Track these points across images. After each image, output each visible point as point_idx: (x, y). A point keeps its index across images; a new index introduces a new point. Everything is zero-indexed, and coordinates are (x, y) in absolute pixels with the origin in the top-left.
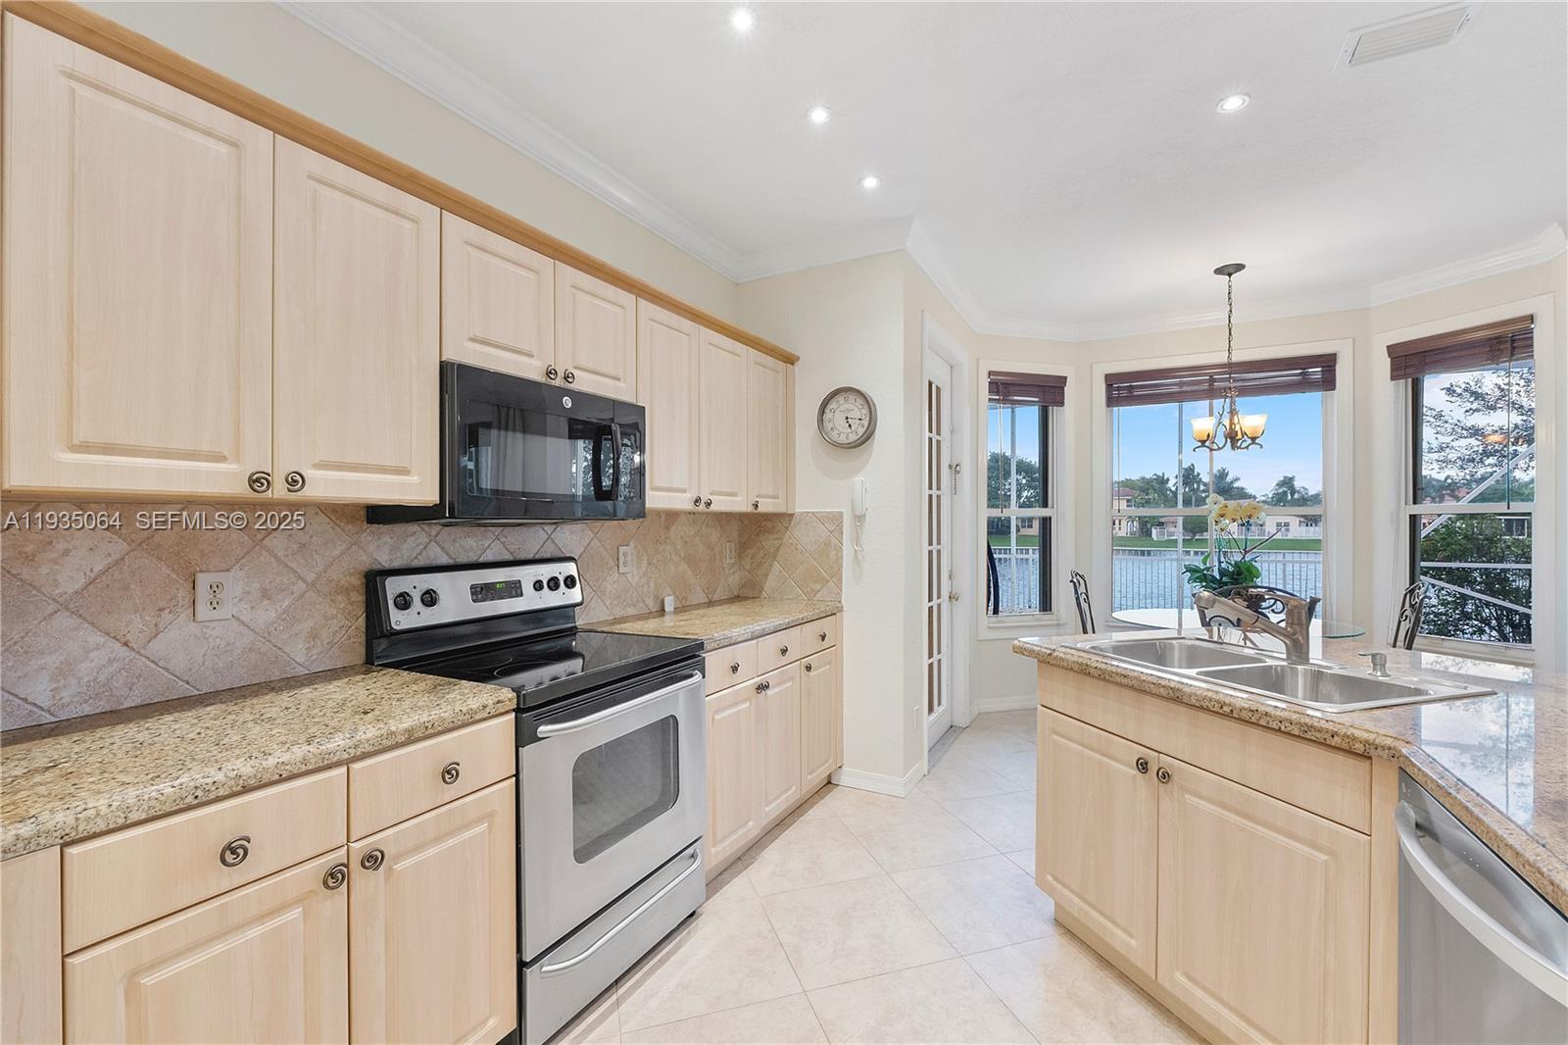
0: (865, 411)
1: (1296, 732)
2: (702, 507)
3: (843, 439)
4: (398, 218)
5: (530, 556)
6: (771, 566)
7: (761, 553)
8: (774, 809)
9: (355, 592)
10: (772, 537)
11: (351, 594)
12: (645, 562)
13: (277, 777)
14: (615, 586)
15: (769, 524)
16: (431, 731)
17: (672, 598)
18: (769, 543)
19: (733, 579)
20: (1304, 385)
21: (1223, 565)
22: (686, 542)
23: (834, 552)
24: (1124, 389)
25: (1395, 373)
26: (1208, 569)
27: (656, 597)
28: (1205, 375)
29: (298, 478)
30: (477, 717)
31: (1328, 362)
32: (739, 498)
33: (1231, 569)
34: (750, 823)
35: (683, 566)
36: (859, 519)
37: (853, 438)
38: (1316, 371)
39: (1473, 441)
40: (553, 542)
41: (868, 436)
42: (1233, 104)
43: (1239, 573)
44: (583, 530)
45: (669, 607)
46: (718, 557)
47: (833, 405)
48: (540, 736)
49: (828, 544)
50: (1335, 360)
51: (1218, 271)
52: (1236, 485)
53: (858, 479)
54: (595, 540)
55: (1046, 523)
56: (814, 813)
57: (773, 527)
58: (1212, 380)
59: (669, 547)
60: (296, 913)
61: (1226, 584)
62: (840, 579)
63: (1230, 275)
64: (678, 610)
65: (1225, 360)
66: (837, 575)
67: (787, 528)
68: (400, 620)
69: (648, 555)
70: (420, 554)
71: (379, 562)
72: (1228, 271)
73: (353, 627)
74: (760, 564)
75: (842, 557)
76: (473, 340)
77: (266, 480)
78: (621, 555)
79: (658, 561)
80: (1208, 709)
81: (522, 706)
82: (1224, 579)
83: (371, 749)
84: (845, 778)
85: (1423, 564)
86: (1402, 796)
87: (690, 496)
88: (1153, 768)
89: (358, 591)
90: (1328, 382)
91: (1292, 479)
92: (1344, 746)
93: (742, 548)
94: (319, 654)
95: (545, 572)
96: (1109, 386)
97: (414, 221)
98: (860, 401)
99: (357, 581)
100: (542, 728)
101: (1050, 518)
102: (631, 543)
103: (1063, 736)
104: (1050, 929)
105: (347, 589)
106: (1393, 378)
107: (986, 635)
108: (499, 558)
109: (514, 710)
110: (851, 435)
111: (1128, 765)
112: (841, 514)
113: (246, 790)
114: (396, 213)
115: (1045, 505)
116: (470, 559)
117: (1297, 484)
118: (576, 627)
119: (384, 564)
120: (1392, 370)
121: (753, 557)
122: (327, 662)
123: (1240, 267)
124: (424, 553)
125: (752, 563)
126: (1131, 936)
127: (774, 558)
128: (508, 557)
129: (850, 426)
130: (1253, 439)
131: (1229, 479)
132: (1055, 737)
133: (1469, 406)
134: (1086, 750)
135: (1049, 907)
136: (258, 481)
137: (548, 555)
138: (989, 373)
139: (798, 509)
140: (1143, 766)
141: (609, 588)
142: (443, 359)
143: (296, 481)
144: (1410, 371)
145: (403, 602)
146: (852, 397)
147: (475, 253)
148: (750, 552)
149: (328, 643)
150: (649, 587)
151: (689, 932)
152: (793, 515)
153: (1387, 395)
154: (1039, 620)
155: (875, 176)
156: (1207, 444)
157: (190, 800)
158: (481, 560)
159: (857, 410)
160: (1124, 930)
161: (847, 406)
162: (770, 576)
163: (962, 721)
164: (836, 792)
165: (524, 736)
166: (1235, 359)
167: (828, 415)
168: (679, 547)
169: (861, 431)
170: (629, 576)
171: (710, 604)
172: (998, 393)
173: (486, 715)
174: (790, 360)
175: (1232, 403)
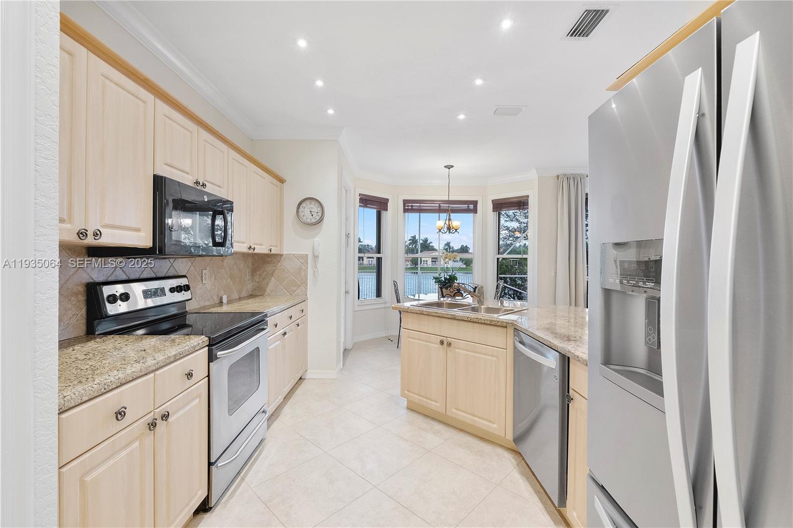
0: (319, 209)
1: (489, 323)
2: (251, 251)
3: (308, 221)
4: (138, 100)
5: (163, 275)
6: (270, 280)
7: (265, 273)
8: (286, 390)
9: (80, 295)
10: (271, 265)
11: (79, 296)
12: (213, 278)
13: (132, 378)
14: (201, 290)
15: (269, 259)
16: (182, 356)
17: (226, 296)
18: (269, 268)
19: (249, 287)
20: (468, 211)
21: (445, 276)
22: (230, 268)
23: (304, 272)
24: (410, 207)
25: (494, 210)
26: (441, 278)
27: (218, 296)
28: (438, 204)
29: (98, 233)
30: (196, 349)
31: (475, 203)
32: (263, 247)
33: (448, 277)
34: (280, 397)
35: (229, 280)
36: (316, 257)
37: (314, 221)
38: (471, 206)
39: (506, 232)
40: (174, 267)
41: (321, 220)
42: (462, 117)
43: (451, 279)
44: (187, 262)
45: (225, 300)
46: (243, 275)
47: (304, 205)
48: (218, 357)
49: (300, 269)
50: (477, 203)
51: (445, 167)
52: (431, 245)
53: (316, 239)
54: (192, 267)
55: (379, 260)
56: (299, 391)
57: (272, 260)
58: (440, 206)
59: (223, 271)
60: (136, 444)
61: (447, 283)
62: (307, 285)
63: (449, 169)
64: (229, 302)
65: (447, 199)
66: (304, 283)
67: (279, 262)
68: (112, 309)
69: (215, 274)
70: (112, 274)
71: (92, 278)
72: (449, 167)
73: (80, 315)
74: (264, 279)
75: (307, 275)
76: (166, 164)
77: (85, 233)
78: (203, 274)
79: (219, 277)
80: (464, 320)
81: (211, 343)
82: (447, 281)
83: (163, 364)
84: (308, 376)
85: (500, 276)
86: (515, 335)
87: (247, 245)
88: (445, 343)
89: (82, 294)
90: (475, 211)
91: (449, 243)
92: (501, 325)
93: (254, 271)
94: (62, 331)
95: (174, 283)
96: (404, 204)
97: (144, 102)
98: (317, 204)
99: (81, 289)
100: (219, 353)
101: (381, 258)
102: (208, 268)
103: (412, 338)
104: (405, 411)
105: (76, 294)
106: (493, 211)
107: (357, 308)
108: (149, 276)
109: (207, 346)
110: (312, 219)
111: (438, 344)
112: (307, 255)
113: (122, 385)
114: (137, 97)
115: (379, 252)
116: (136, 277)
117: (451, 245)
118: (187, 312)
119: (95, 279)
120: (493, 208)
121: (260, 275)
122: (66, 335)
123: (452, 166)
124: (114, 273)
125: (259, 278)
126: (437, 402)
127: (272, 275)
128: (153, 276)
129: (312, 215)
130: (456, 230)
131: (429, 242)
132: (409, 339)
133: (506, 219)
134: (421, 342)
135: (405, 403)
136: (82, 234)
137: (171, 274)
138: (360, 194)
139: (285, 253)
140: (442, 343)
141: (198, 292)
142: (155, 174)
143: (97, 234)
144: (498, 209)
145: (113, 299)
146: (313, 202)
147: (167, 120)
148: (259, 273)
149: (67, 324)
150: (215, 290)
151: (263, 446)
152: (282, 255)
153: (492, 216)
154: (377, 301)
155: (333, 110)
156: (442, 231)
157: (103, 390)
158: (141, 277)
159: (315, 208)
160: (435, 401)
161: (311, 206)
162: (270, 284)
163: (349, 346)
164: (305, 382)
165: (211, 358)
166: (450, 199)
167: (301, 209)
168: (227, 270)
169: (318, 218)
170: (207, 285)
171: (240, 299)
172: (363, 203)
173: (199, 348)
174: (282, 181)
175: (449, 214)
